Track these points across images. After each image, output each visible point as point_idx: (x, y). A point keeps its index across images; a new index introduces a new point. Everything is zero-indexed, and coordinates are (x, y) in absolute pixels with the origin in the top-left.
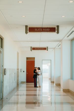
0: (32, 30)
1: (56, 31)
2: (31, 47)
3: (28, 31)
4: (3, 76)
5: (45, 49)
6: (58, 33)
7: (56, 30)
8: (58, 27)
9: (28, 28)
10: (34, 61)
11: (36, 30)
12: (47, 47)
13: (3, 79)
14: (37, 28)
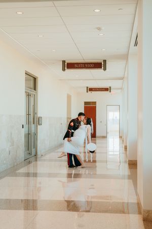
0: (71, 66)
1: (103, 68)
2: (87, 87)
3: (66, 68)
4: (37, 126)
5: (106, 89)
6: (105, 69)
7: (103, 65)
8: (105, 61)
9: (66, 64)
10: (95, 107)
11: (76, 66)
12: (110, 87)
13: (37, 131)
14: (78, 64)
